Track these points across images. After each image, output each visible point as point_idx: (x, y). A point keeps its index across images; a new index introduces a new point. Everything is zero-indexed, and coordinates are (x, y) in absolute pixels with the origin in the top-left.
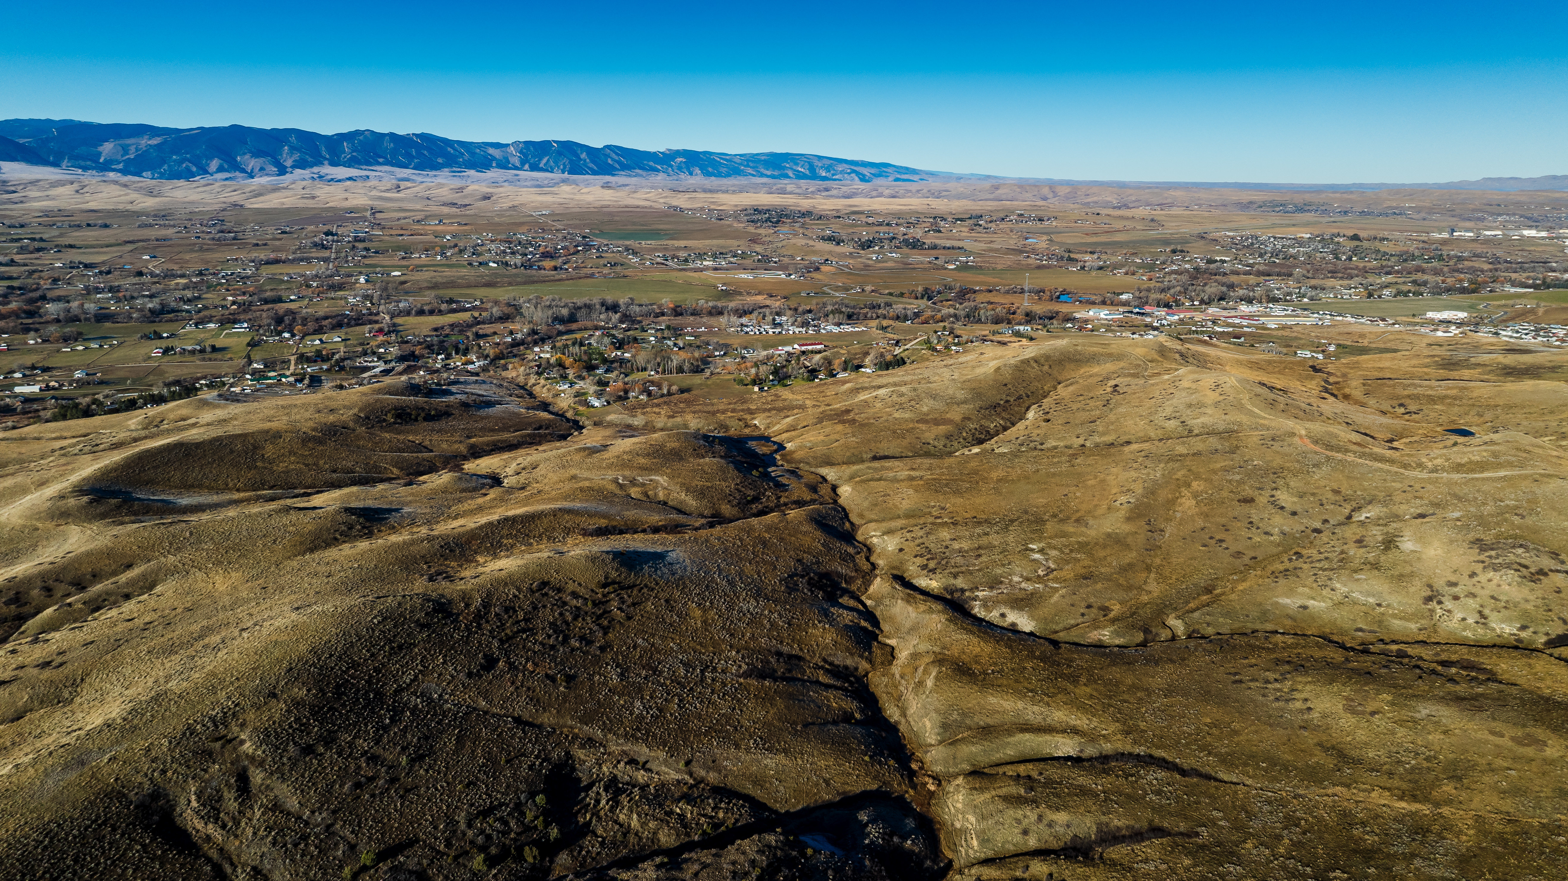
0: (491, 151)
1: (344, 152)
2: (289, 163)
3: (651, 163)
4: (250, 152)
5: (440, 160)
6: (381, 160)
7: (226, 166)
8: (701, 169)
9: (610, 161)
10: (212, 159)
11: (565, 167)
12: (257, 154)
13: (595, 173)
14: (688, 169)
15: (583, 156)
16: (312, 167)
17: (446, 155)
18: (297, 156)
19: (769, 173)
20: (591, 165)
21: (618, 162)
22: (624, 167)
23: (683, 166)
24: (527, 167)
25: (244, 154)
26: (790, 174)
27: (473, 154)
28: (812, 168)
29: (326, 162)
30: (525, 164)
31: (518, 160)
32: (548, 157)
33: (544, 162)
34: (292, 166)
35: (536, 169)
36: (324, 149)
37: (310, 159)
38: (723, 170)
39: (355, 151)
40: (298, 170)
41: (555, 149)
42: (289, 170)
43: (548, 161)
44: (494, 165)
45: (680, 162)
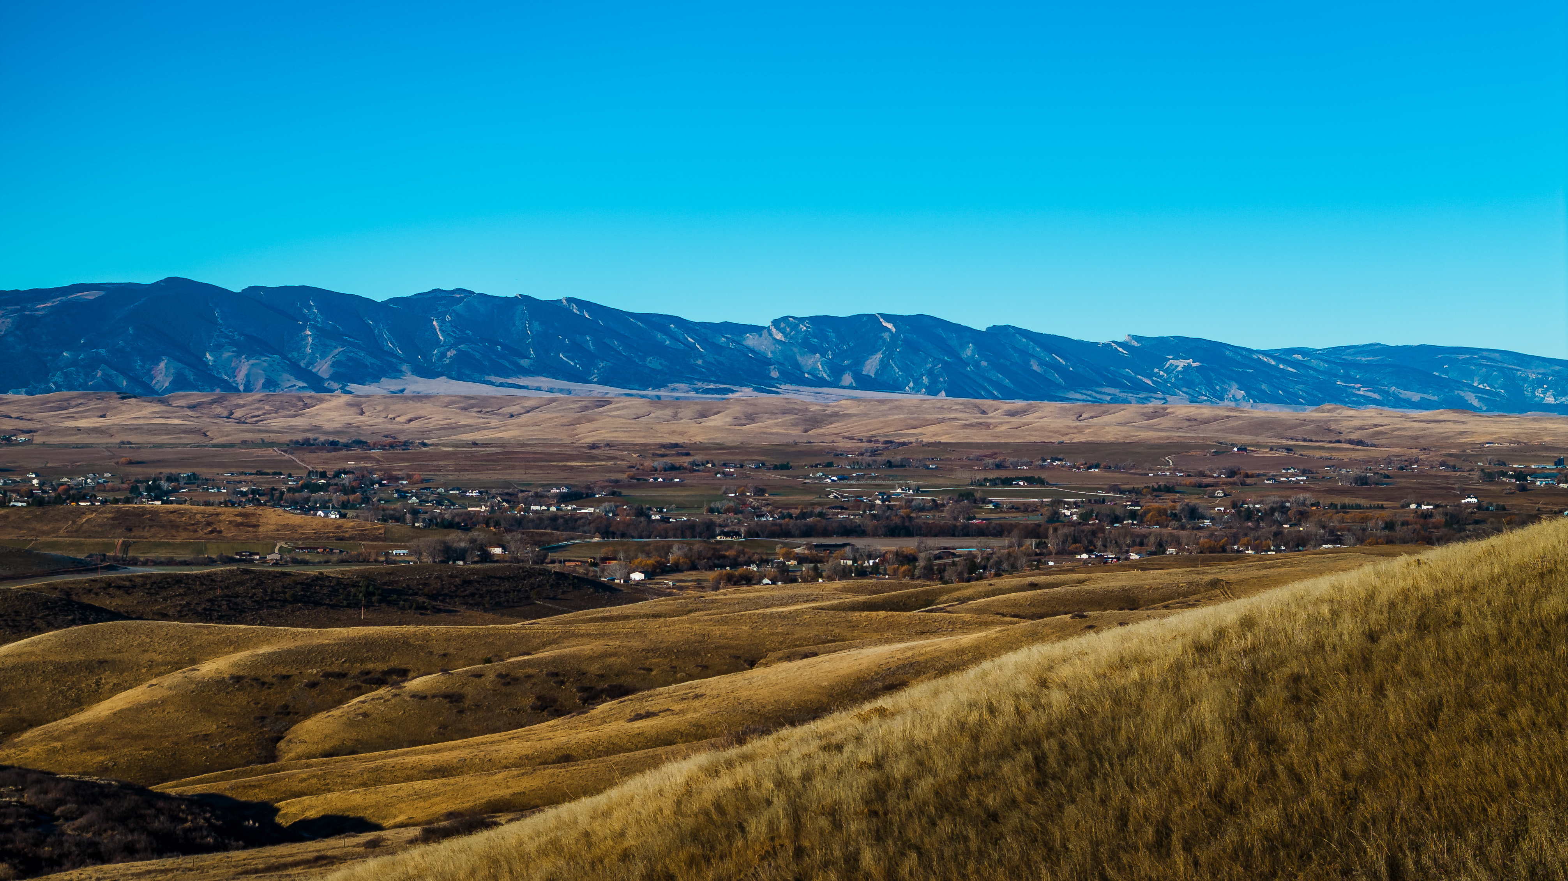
0: (751, 341)
1: (437, 344)
2: (323, 368)
3: (1126, 372)
4: (234, 344)
5: (653, 363)
6: (525, 363)
7: (191, 377)
8: (1244, 384)
9: (1035, 367)
10: (155, 356)
11: (934, 380)
12: (253, 346)
14: (1210, 385)
15: (968, 352)
16: (376, 378)
17: (659, 350)
18: (337, 352)
19: (1416, 397)
20: (994, 376)
21: (1057, 368)
22: (1072, 382)
23: (1197, 374)
24: (847, 379)
25: (219, 347)
26: (1472, 399)
27: (718, 349)
28: (1513, 384)
29: (405, 367)
30: (837, 372)
31: (815, 363)
32: (879, 355)
33: (871, 366)
34: (334, 377)
35: (864, 383)
36: (386, 334)
37: (369, 360)
38: (1299, 388)
39: (459, 341)
40: (352, 387)
41: (893, 336)
42: (335, 385)
43: (884, 365)
44: (775, 374)
45: (1187, 368)
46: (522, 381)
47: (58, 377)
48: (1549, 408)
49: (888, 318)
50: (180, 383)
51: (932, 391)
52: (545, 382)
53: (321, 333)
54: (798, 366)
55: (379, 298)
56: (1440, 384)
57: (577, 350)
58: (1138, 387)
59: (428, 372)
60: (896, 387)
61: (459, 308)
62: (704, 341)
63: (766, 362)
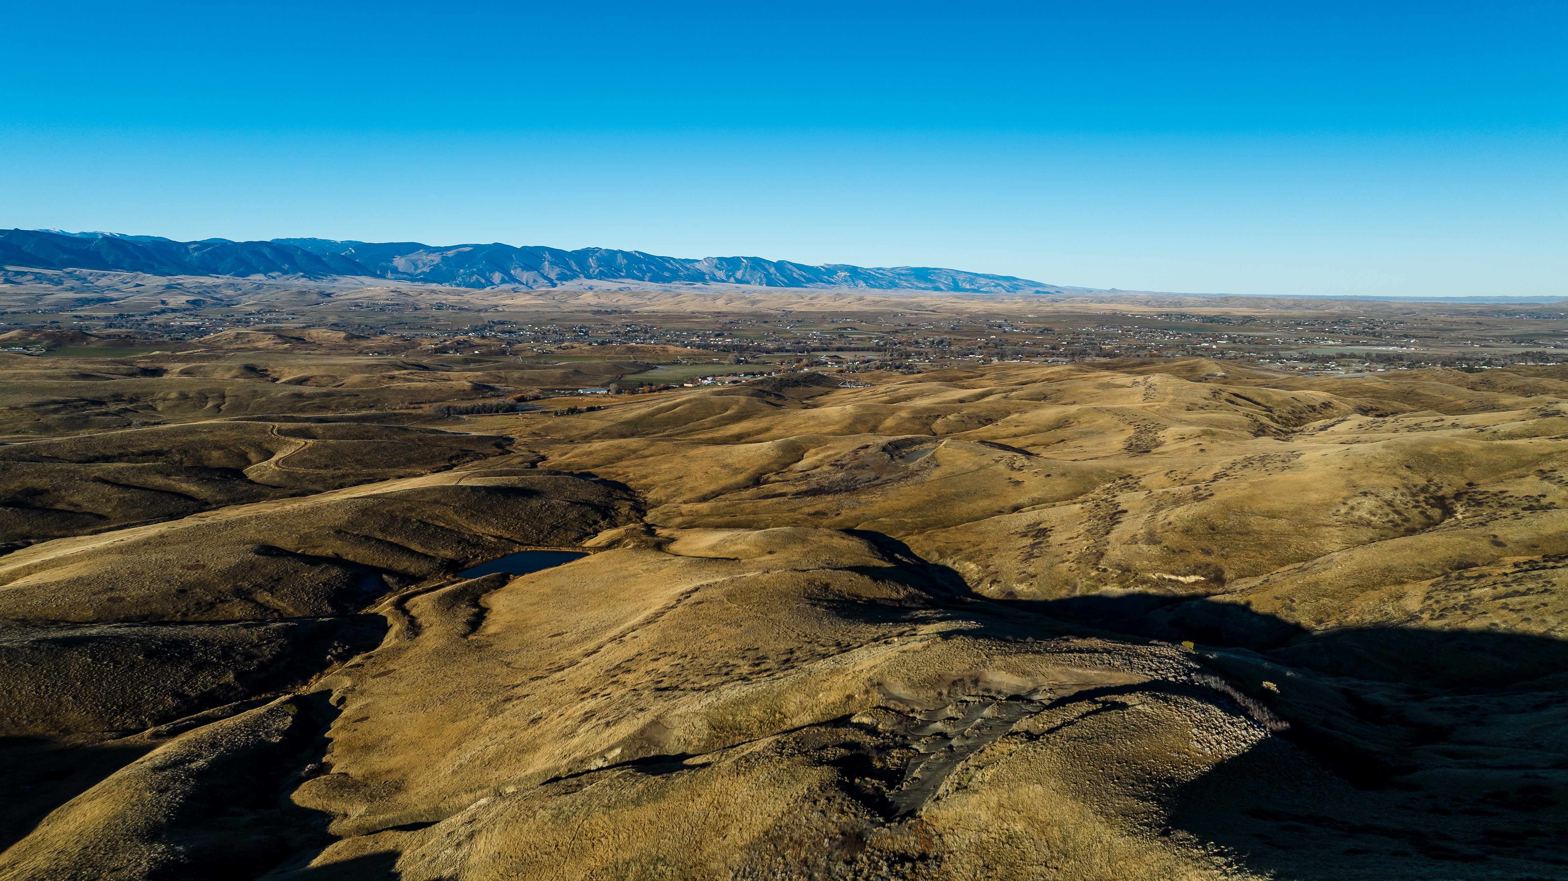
0: (698, 266)
1: (591, 267)
2: (553, 276)
3: (826, 277)
4: (520, 267)
5: (666, 274)
6: (622, 274)
7: (507, 279)
8: (866, 283)
9: (795, 275)
10: (493, 271)
11: (761, 281)
12: (527, 268)
13: (787, 285)
14: (854, 281)
15: (772, 270)
16: (572, 279)
17: (668, 269)
18: (557, 270)
19: (922, 285)
20: (782, 278)
21: (801, 275)
22: (809, 281)
23: (849, 279)
24: (732, 279)
25: (516, 268)
26: (942, 286)
27: (687, 269)
29: (581, 275)
30: (728, 277)
31: (721, 274)
32: (741, 271)
33: (739, 274)
34: (558, 279)
35: (738, 281)
36: (573, 264)
37: (569, 273)
38: (883, 283)
39: (599, 266)
40: (564, 282)
41: (746, 266)
42: (557, 282)
43: (744, 275)
44: (707, 278)
45: (845, 276)
46: (623, 280)
47: (460, 279)
48: (967, 290)
49: (744, 258)
50: (503, 281)
51: (761, 284)
52: (630, 281)
53: (551, 263)
54: (714, 275)
55: (569, 251)
56: (932, 281)
57: (640, 269)
58: (830, 283)
59: (589, 277)
60: (748, 282)
61: (597, 254)
62: (682, 266)
63: (704, 274)
